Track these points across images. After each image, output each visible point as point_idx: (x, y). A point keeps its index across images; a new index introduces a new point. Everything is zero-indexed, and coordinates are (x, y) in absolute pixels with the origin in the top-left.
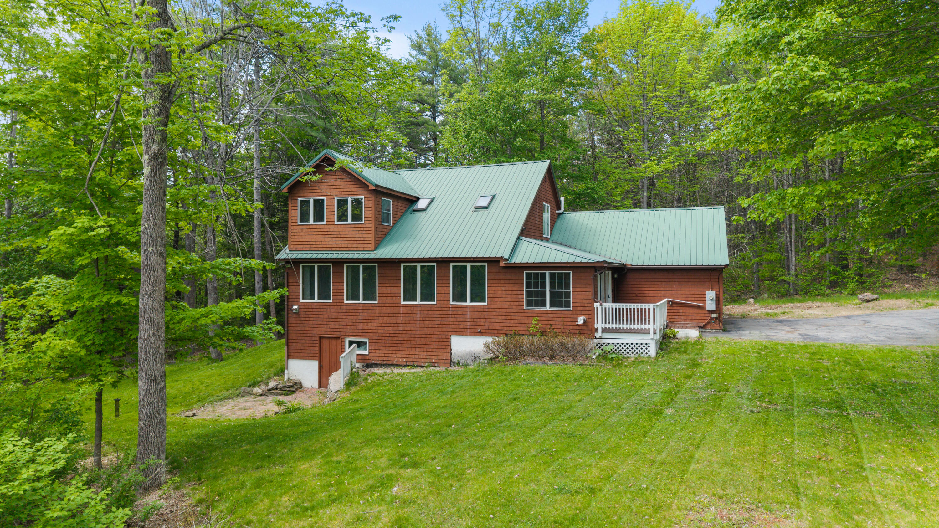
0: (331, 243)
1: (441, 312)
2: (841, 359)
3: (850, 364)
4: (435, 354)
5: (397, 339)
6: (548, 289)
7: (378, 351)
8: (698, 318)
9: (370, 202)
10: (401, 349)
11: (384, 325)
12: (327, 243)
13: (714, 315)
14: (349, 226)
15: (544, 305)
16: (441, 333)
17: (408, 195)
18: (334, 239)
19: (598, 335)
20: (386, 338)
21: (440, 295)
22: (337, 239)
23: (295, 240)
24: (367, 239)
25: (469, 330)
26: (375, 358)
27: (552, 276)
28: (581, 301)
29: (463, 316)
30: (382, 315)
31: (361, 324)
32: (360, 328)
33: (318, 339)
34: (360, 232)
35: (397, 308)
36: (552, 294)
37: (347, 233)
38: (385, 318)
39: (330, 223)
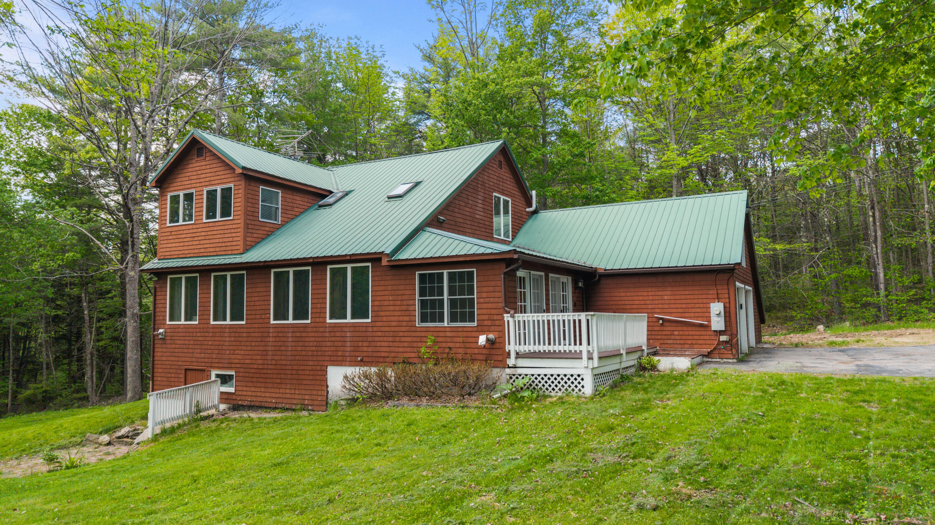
0: (199, 247)
1: (316, 334)
2: (901, 401)
3: (915, 409)
4: (309, 392)
5: (265, 371)
6: (446, 296)
7: (245, 389)
8: (700, 342)
9: (240, 191)
10: (270, 385)
11: (251, 353)
12: (195, 247)
13: (723, 338)
14: (217, 224)
15: (442, 320)
16: (316, 363)
17: (320, 189)
18: (202, 242)
19: (511, 361)
20: (253, 371)
21: (315, 310)
22: (205, 242)
23: (164, 246)
24: (235, 239)
25: (348, 359)
26: (243, 398)
27: (452, 277)
28: (489, 311)
29: (342, 339)
30: (250, 339)
31: (228, 352)
32: (226, 357)
33: (183, 372)
34: (229, 231)
35: (266, 330)
36: (453, 303)
37: (215, 232)
38: (253, 344)
39: (199, 222)
